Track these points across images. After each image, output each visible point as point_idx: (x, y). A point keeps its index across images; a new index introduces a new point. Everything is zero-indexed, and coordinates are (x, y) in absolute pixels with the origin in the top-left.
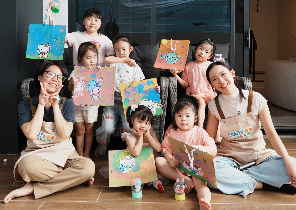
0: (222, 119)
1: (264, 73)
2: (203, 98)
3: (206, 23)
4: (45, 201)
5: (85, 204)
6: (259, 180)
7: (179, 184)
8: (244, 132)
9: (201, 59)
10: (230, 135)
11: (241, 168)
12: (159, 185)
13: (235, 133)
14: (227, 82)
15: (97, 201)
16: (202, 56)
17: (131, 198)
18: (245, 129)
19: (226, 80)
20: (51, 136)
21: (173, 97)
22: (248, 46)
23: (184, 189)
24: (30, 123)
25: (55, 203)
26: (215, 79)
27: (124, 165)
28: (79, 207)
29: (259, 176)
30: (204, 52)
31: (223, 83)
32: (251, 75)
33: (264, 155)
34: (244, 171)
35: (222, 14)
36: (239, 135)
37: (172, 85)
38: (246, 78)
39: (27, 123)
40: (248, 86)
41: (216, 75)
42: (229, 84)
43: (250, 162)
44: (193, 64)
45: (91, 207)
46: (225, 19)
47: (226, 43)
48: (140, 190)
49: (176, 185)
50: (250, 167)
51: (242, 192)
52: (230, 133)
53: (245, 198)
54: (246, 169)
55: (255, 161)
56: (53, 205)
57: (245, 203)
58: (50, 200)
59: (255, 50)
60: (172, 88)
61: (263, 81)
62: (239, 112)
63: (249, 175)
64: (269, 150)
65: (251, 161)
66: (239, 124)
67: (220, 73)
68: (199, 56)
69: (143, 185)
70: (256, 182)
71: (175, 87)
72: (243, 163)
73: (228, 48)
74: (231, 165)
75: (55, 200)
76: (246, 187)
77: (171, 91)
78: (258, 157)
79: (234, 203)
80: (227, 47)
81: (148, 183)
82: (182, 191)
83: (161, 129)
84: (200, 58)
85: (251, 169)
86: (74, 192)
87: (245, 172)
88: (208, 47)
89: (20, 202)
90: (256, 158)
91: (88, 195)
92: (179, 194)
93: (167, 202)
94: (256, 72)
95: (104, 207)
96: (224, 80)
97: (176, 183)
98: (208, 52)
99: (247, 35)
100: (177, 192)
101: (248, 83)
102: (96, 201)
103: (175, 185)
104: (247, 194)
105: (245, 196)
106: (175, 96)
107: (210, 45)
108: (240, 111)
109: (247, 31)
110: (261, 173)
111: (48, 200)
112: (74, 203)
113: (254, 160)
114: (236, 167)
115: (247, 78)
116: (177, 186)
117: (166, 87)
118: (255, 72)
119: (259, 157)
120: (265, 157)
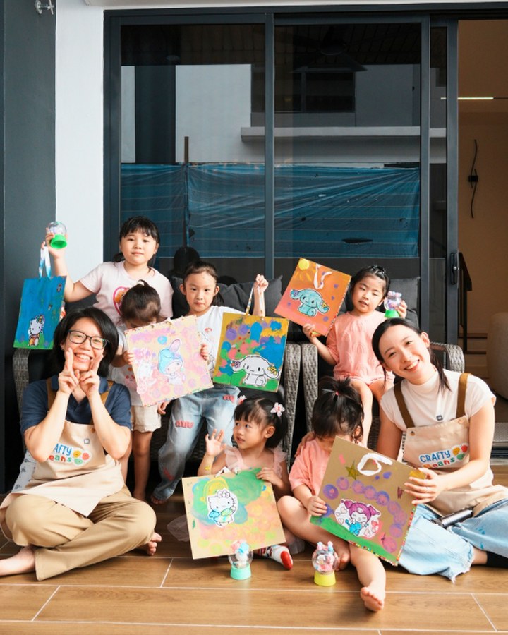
0: (408, 427)
1: (486, 338)
2: (368, 385)
3: (370, 239)
4: (59, 586)
5: (138, 593)
6: (479, 546)
7: (323, 554)
8: (451, 453)
9: (365, 309)
10: (424, 459)
11: (445, 522)
12: (283, 555)
13: (434, 455)
14: (418, 358)
15: (161, 587)
16: (367, 302)
17: (228, 581)
18: (453, 448)
19: (415, 353)
20: (82, 452)
21: (309, 382)
22: (454, 283)
23: (332, 564)
24: (38, 428)
25: (79, 590)
26: (392, 354)
27: (217, 510)
28: (127, 597)
29: (481, 538)
30: (369, 295)
31: (409, 361)
32: (461, 341)
33: (488, 498)
34: (450, 527)
35: (401, 220)
36: (442, 460)
37: (308, 359)
38: (451, 346)
39: (32, 428)
40: (457, 362)
41: (395, 346)
42: (420, 361)
43: (461, 511)
44: (349, 317)
45: (150, 598)
46: (408, 230)
47: (413, 277)
48: (247, 564)
49: (318, 555)
50: (461, 520)
51: (447, 570)
52: (425, 455)
53: (454, 582)
54: (453, 524)
55: (472, 508)
56: (76, 593)
57: (452, 591)
58: (70, 583)
59: (468, 292)
60: (307, 364)
61: (484, 353)
62: (440, 418)
63: (460, 537)
64: (499, 487)
65: (463, 509)
66: (442, 439)
67: (401, 341)
68: (360, 302)
69: (252, 554)
70: (473, 550)
71: (313, 364)
72: (448, 513)
73: (416, 288)
74: (424, 517)
75: (79, 583)
76: (454, 560)
77: (305, 371)
78: (476, 501)
79: (431, 591)
80: (413, 284)
81: (262, 549)
82: (329, 568)
83: (286, 447)
84: (364, 307)
85: (463, 525)
86: (116, 568)
87: (453, 530)
88: (376, 282)
89: (11, 587)
90: (473, 504)
91: (144, 574)
92: (323, 573)
93: (299, 588)
94: (471, 336)
95: (175, 598)
96: (411, 355)
97: (316, 551)
98: (376, 293)
99: (452, 263)
100: (320, 569)
101: (456, 355)
102: (159, 585)
103: (315, 554)
104: (457, 574)
105: (453, 579)
106: (313, 382)
107: (379, 279)
108: (441, 416)
109: (453, 254)
110: (483, 533)
111: (66, 583)
112: (116, 589)
113: (468, 507)
114: (433, 521)
115: (455, 346)
116: (318, 558)
117: (295, 363)
118: (468, 336)
119: (479, 501)
120: (490, 502)
